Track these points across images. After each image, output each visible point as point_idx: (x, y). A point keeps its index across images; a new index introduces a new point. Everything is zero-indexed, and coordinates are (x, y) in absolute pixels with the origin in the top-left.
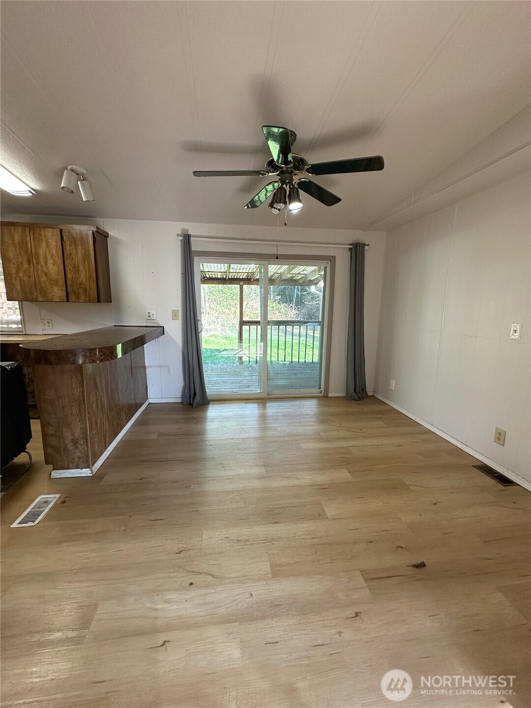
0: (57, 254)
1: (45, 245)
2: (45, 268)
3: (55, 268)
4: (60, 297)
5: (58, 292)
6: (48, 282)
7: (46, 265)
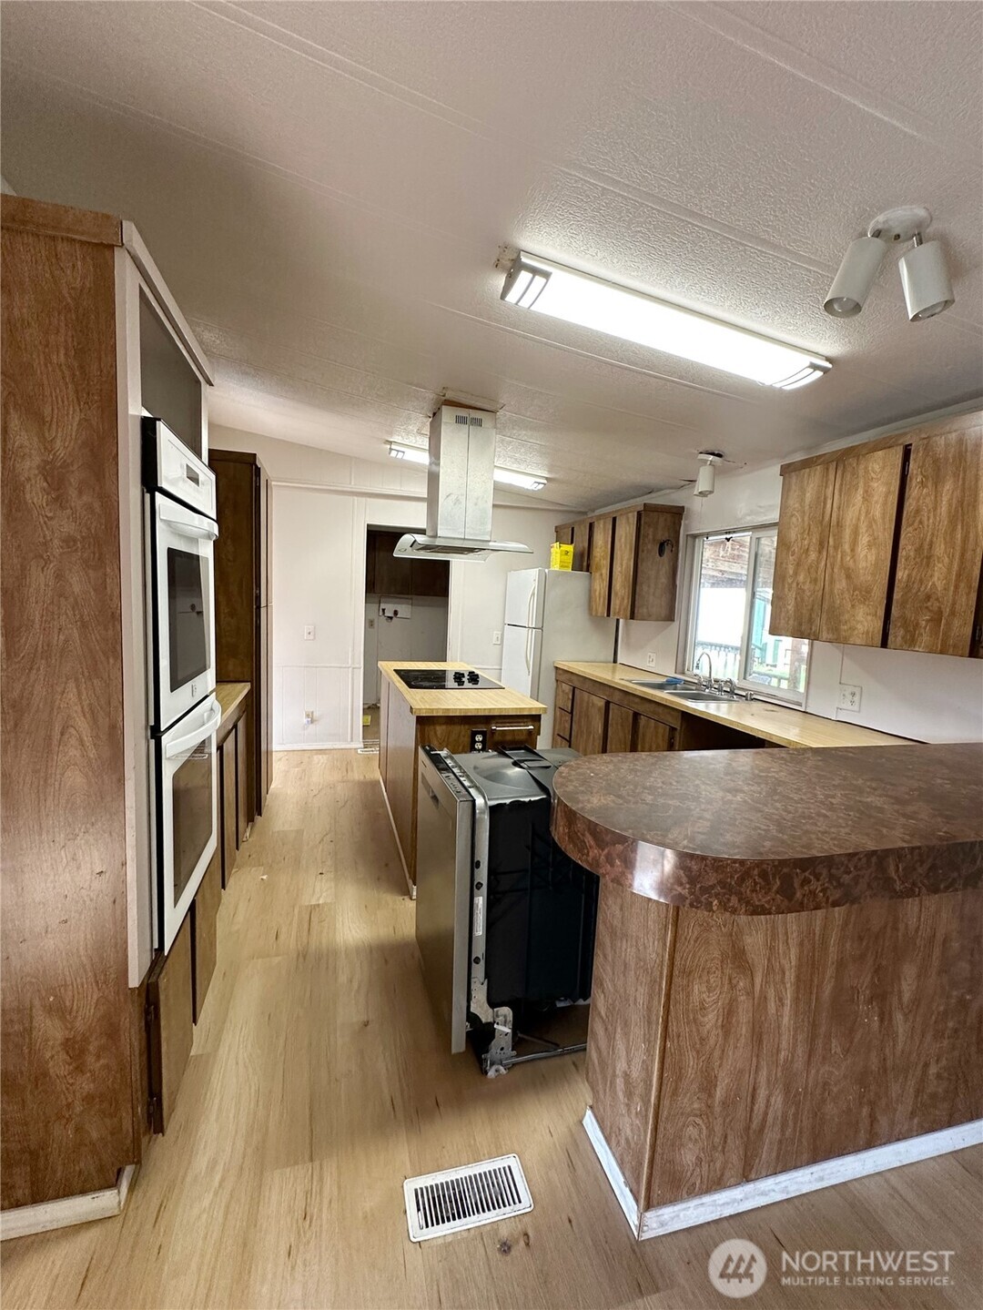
0: (883, 518)
1: (860, 498)
2: (848, 558)
3: (872, 558)
4: (868, 632)
5: (866, 620)
6: (849, 592)
7: (853, 550)
